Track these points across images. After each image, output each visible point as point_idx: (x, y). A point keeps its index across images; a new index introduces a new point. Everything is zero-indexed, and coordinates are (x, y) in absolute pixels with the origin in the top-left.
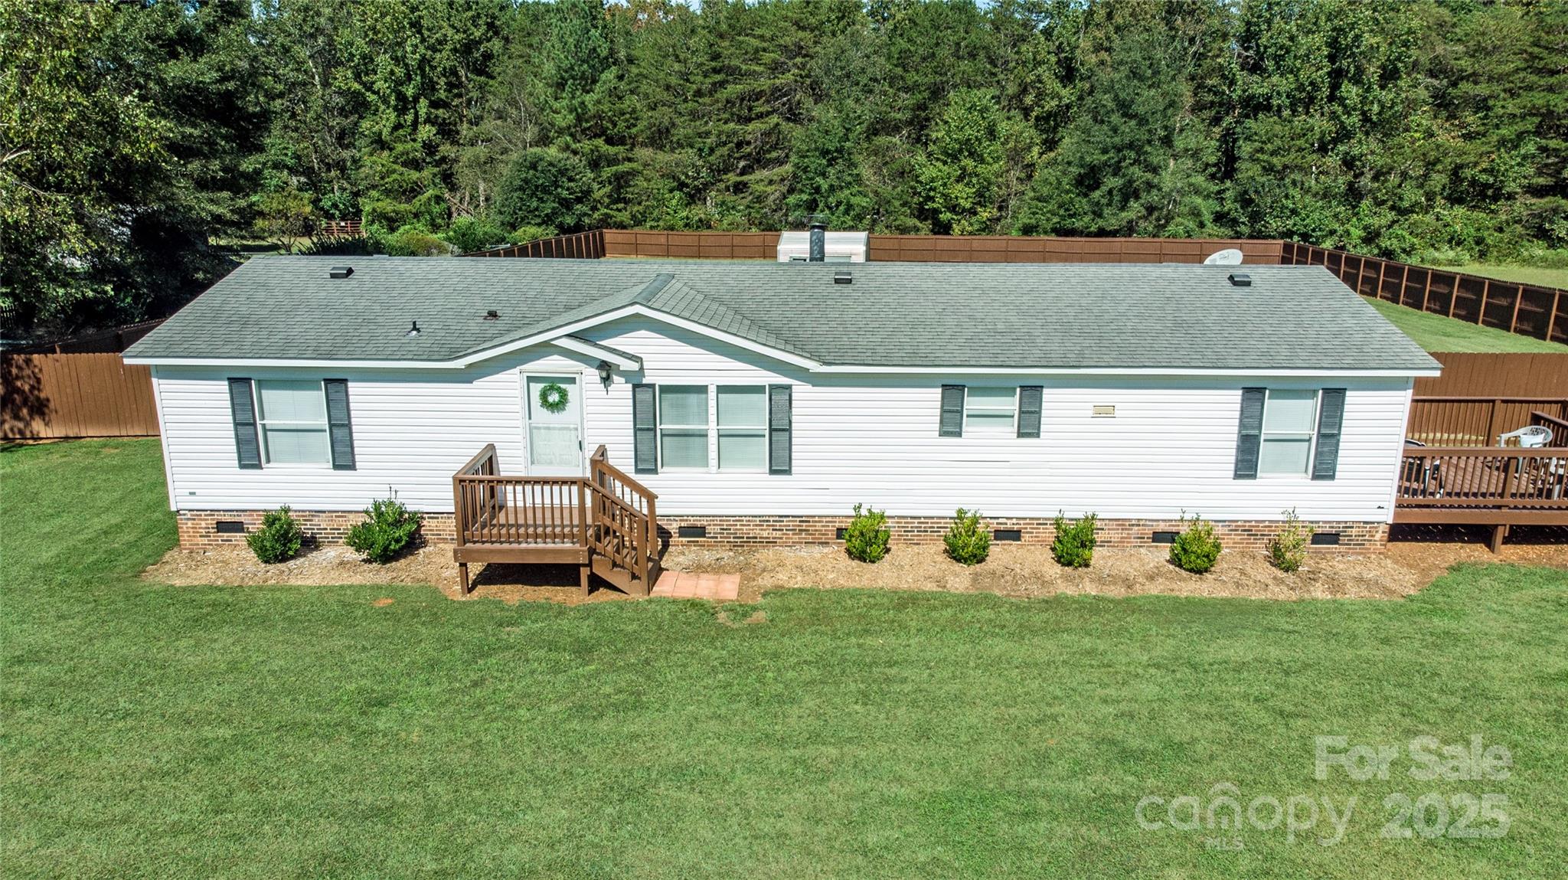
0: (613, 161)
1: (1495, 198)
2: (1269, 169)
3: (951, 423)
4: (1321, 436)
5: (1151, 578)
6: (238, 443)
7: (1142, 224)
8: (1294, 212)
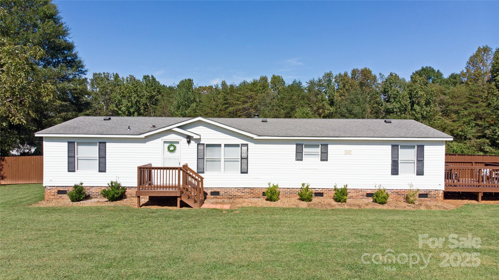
1: (466, 139)
3: (299, 156)
4: (418, 161)
5: (367, 205)
6: (68, 163)
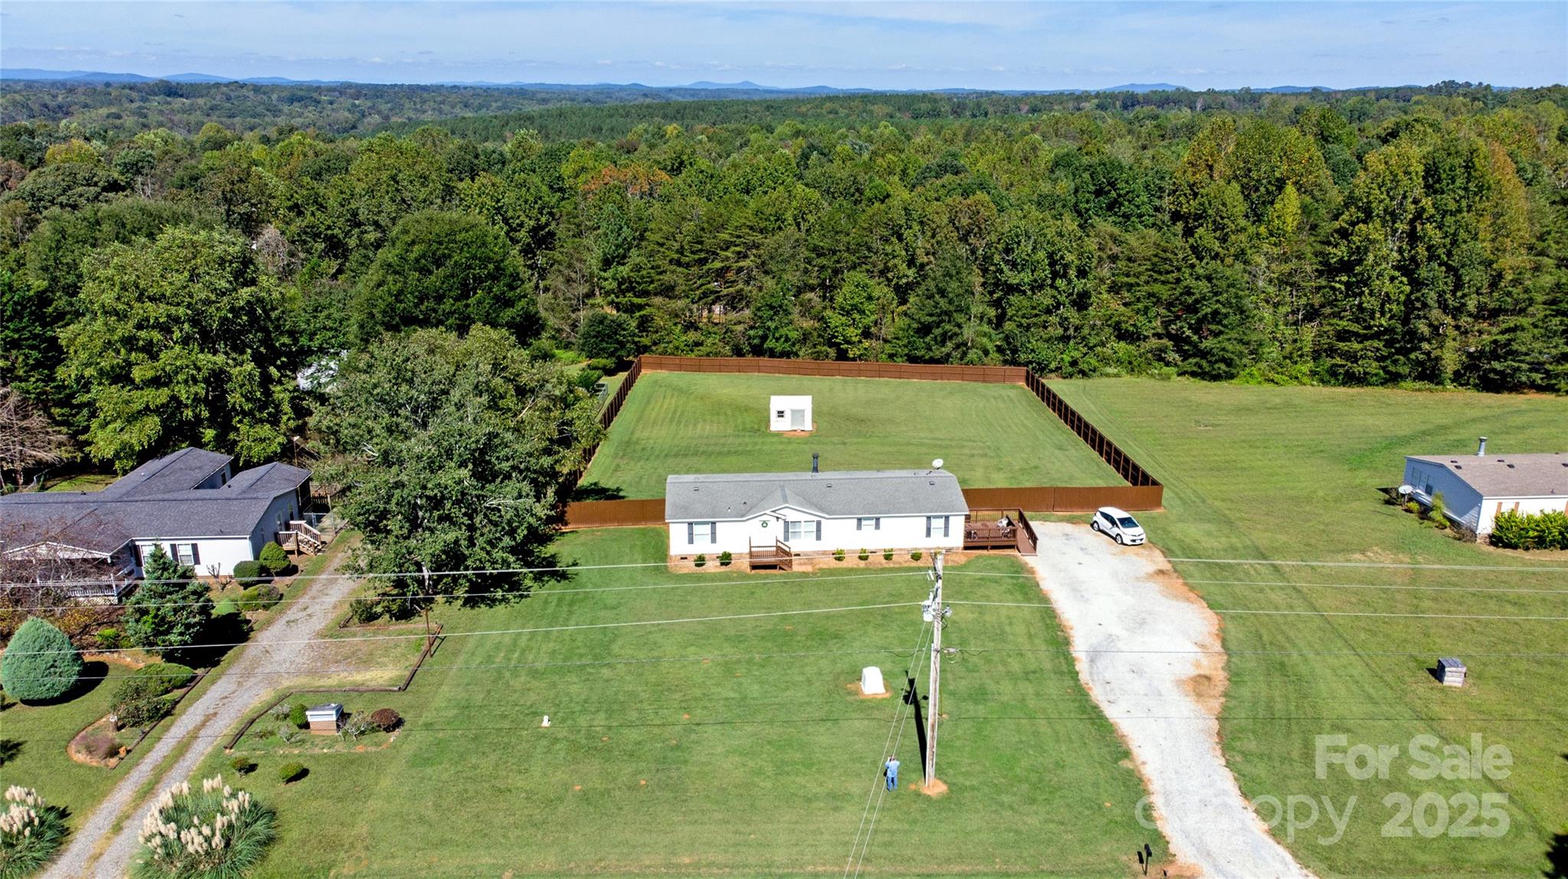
0: (640, 307)
1: (1139, 339)
2: (1020, 325)
3: (859, 527)
4: (945, 527)
5: (906, 562)
6: (688, 538)
7: (954, 354)
8: (1033, 351)
